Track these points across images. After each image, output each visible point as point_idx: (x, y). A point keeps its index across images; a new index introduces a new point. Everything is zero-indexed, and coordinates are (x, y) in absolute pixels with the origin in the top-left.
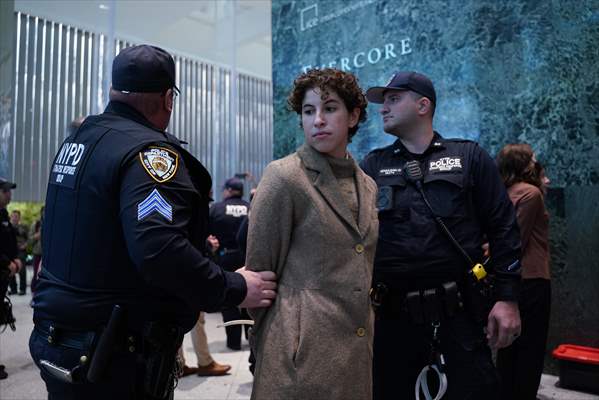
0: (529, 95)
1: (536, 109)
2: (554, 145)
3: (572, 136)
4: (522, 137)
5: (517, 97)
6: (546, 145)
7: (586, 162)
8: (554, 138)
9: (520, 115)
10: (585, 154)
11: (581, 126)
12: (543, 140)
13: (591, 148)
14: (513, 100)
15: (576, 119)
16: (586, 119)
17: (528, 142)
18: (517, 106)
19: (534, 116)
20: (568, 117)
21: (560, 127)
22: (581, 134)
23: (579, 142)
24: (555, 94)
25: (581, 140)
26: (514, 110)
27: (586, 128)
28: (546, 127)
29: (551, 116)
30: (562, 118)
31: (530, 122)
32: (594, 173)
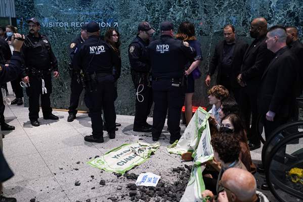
2: (185, 15)
3: (194, 12)
4: (171, 9)
6: (182, 15)
7: (198, 25)
8: (186, 12)
10: (198, 21)
11: (198, 8)
12: (181, 12)
13: (201, 19)
15: (196, 4)
16: (200, 4)
17: (174, 12)
20: (193, 2)
21: (189, 7)
22: (197, 12)
25: (197, 14)
27: (200, 9)
28: (182, 6)
29: (185, 1)
30: (190, 3)
31: (175, 2)
32: (201, 31)
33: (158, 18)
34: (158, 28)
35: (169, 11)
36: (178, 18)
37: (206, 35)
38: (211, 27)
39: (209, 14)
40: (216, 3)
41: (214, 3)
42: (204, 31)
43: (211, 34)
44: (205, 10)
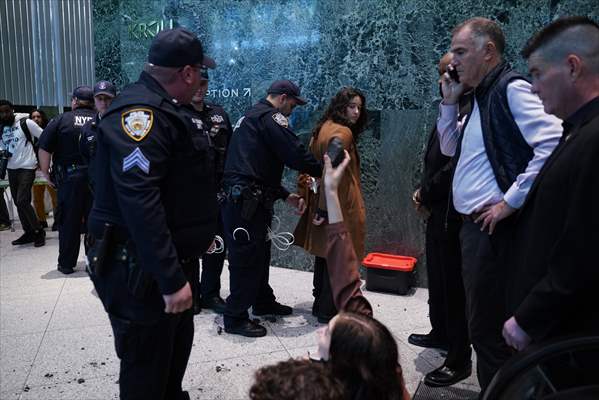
0: (356, 16)
1: (361, 32)
2: (375, 69)
3: (391, 62)
4: (347, 59)
5: (345, 17)
6: (368, 68)
7: (401, 88)
8: (375, 62)
9: (346, 37)
10: (401, 80)
11: (400, 53)
12: (366, 63)
13: (406, 75)
14: (341, 20)
15: (396, 45)
16: (403, 46)
17: (353, 64)
18: (344, 27)
19: (359, 39)
20: (389, 43)
21: (381, 52)
22: (398, 61)
23: (397, 68)
24: (378, 19)
25: (398, 66)
26: (341, 30)
27: (403, 55)
28: (368, 50)
29: (374, 40)
30: (383, 43)
31: (355, 44)
32: (406, 99)
33: (323, 77)
34: (322, 96)
35: (343, 63)
36: (360, 75)
37: (416, 108)
38: (426, 91)
39: (422, 64)
40: (436, 41)
41: (431, 42)
42: (412, 98)
43: (426, 105)
44: (413, 57)
